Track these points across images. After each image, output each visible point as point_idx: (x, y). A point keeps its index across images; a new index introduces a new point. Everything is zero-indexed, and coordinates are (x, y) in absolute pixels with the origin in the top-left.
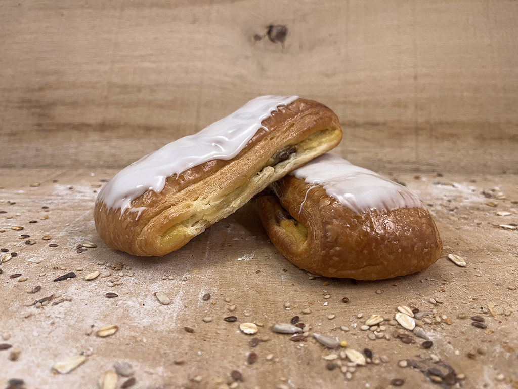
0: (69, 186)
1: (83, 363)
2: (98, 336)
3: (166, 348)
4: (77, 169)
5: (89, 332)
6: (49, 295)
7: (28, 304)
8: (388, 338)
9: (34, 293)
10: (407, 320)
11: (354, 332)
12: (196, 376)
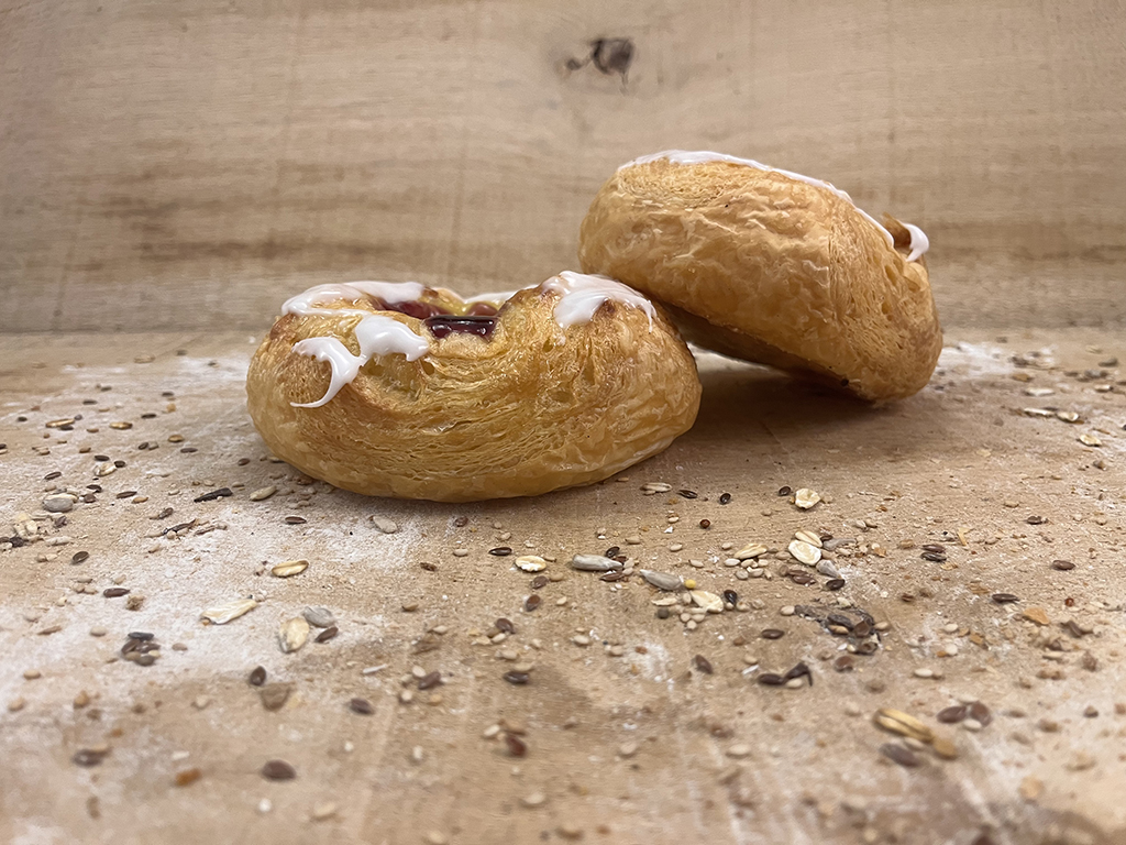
0: (209, 360)
1: (252, 609)
2: (274, 575)
3: (389, 591)
4: (221, 331)
5: (259, 570)
6: (188, 522)
7: (152, 534)
8: (769, 575)
9: (162, 518)
10: (807, 551)
11: (712, 568)
12: (437, 626)
